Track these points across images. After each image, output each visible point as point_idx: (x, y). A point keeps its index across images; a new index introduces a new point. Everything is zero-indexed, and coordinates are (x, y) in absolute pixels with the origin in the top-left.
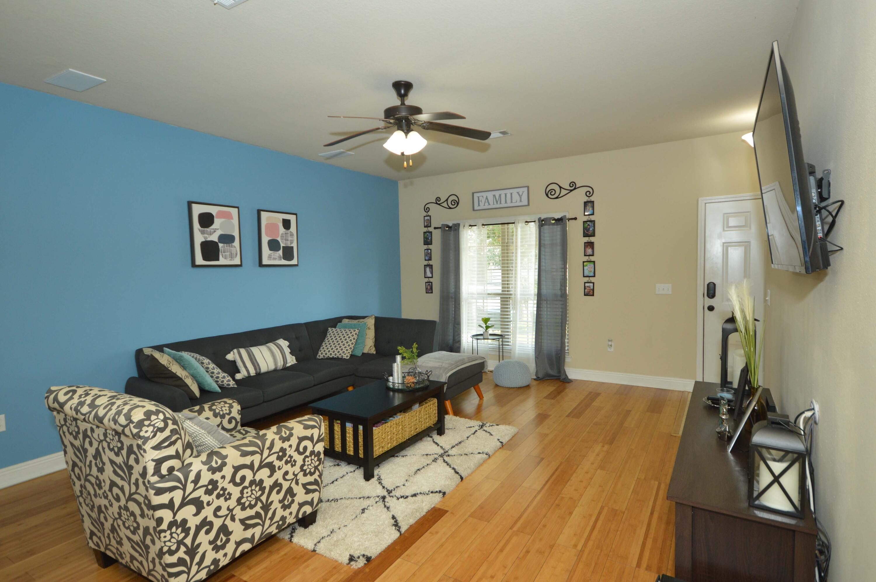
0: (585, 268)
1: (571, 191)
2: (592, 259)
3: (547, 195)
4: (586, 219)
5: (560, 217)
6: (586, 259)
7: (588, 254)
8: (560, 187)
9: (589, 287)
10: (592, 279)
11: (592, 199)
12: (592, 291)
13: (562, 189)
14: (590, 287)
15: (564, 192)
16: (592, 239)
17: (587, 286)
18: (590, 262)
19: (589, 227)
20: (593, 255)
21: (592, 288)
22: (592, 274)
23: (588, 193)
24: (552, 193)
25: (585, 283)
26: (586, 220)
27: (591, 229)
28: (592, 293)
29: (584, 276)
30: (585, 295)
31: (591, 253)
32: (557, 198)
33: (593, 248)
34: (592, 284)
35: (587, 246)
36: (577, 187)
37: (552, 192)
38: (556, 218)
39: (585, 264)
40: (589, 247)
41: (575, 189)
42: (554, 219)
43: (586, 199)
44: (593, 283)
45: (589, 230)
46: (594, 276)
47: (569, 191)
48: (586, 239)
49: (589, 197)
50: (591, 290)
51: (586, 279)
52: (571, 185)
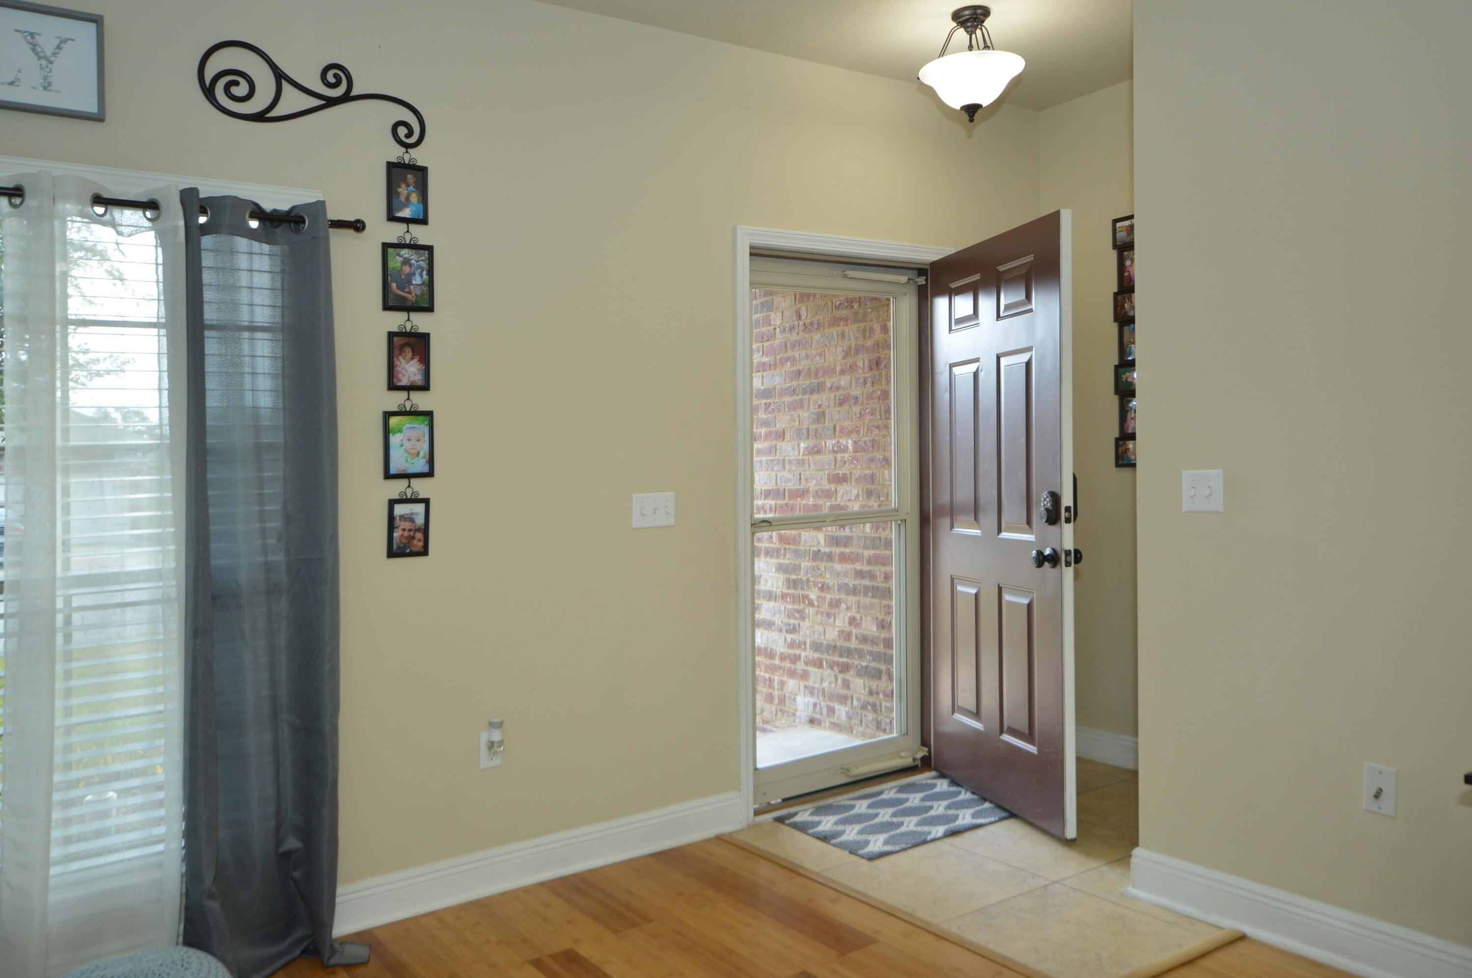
0: (394, 440)
1: (331, 102)
2: (421, 401)
3: (209, 92)
4: (394, 232)
5: (285, 207)
6: (396, 400)
7: (404, 382)
8: (280, 76)
9: (410, 519)
10: (421, 487)
11: (419, 156)
12: (419, 535)
13: (285, 85)
14: (412, 520)
15: (292, 101)
16: (421, 322)
17: (402, 517)
18: (414, 413)
19: (407, 269)
20: (425, 387)
21: (420, 520)
22: (420, 465)
23: (402, 131)
24: (241, 90)
25: (392, 503)
26: (394, 241)
27: (417, 280)
28: (418, 545)
29: (388, 476)
30: (392, 553)
31: (418, 379)
32: (260, 117)
33: (425, 360)
34: (420, 508)
35: (402, 348)
36: (354, 93)
37: (237, 83)
38: (268, 206)
39: (394, 421)
40: (409, 352)
41: (347, 98)
42: (258, 212)
43: (395, 153)
44: (426, 502)
45: (410, 283)
46: (430, 474)
47: (319, 102)
48: (396, 321)
49: (407, 146)
50: (418, 530)
51: (397, 488)
52: (331, 79)
